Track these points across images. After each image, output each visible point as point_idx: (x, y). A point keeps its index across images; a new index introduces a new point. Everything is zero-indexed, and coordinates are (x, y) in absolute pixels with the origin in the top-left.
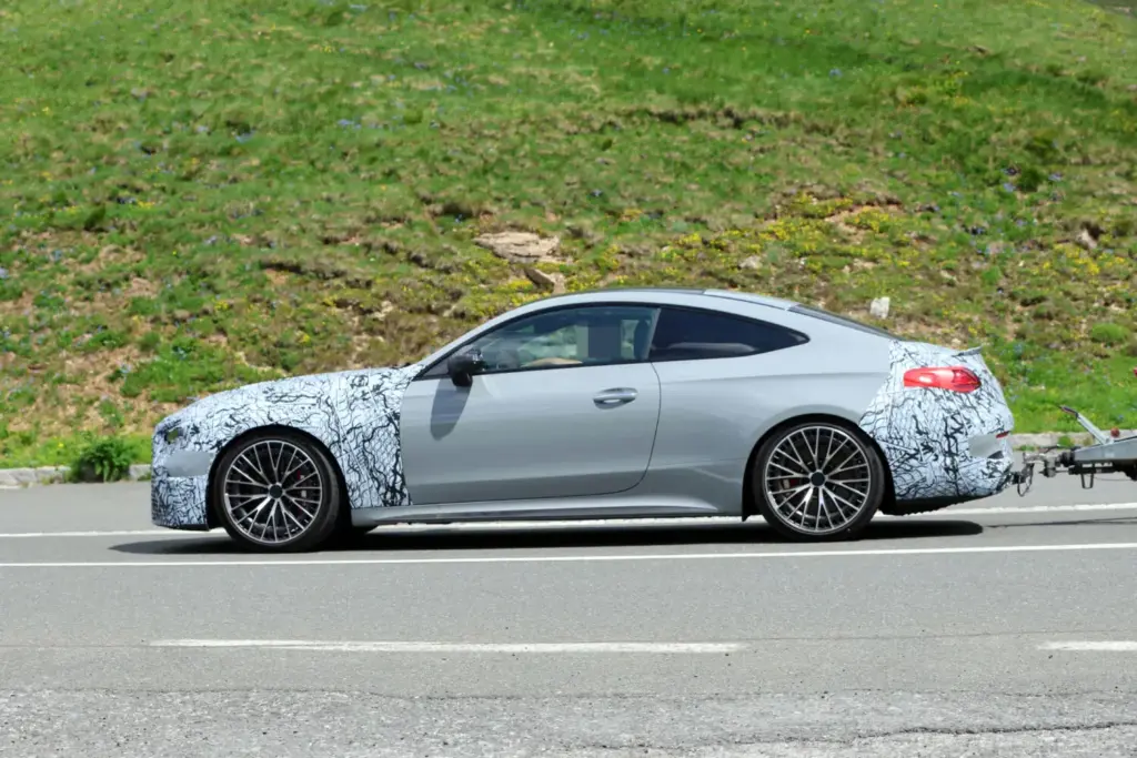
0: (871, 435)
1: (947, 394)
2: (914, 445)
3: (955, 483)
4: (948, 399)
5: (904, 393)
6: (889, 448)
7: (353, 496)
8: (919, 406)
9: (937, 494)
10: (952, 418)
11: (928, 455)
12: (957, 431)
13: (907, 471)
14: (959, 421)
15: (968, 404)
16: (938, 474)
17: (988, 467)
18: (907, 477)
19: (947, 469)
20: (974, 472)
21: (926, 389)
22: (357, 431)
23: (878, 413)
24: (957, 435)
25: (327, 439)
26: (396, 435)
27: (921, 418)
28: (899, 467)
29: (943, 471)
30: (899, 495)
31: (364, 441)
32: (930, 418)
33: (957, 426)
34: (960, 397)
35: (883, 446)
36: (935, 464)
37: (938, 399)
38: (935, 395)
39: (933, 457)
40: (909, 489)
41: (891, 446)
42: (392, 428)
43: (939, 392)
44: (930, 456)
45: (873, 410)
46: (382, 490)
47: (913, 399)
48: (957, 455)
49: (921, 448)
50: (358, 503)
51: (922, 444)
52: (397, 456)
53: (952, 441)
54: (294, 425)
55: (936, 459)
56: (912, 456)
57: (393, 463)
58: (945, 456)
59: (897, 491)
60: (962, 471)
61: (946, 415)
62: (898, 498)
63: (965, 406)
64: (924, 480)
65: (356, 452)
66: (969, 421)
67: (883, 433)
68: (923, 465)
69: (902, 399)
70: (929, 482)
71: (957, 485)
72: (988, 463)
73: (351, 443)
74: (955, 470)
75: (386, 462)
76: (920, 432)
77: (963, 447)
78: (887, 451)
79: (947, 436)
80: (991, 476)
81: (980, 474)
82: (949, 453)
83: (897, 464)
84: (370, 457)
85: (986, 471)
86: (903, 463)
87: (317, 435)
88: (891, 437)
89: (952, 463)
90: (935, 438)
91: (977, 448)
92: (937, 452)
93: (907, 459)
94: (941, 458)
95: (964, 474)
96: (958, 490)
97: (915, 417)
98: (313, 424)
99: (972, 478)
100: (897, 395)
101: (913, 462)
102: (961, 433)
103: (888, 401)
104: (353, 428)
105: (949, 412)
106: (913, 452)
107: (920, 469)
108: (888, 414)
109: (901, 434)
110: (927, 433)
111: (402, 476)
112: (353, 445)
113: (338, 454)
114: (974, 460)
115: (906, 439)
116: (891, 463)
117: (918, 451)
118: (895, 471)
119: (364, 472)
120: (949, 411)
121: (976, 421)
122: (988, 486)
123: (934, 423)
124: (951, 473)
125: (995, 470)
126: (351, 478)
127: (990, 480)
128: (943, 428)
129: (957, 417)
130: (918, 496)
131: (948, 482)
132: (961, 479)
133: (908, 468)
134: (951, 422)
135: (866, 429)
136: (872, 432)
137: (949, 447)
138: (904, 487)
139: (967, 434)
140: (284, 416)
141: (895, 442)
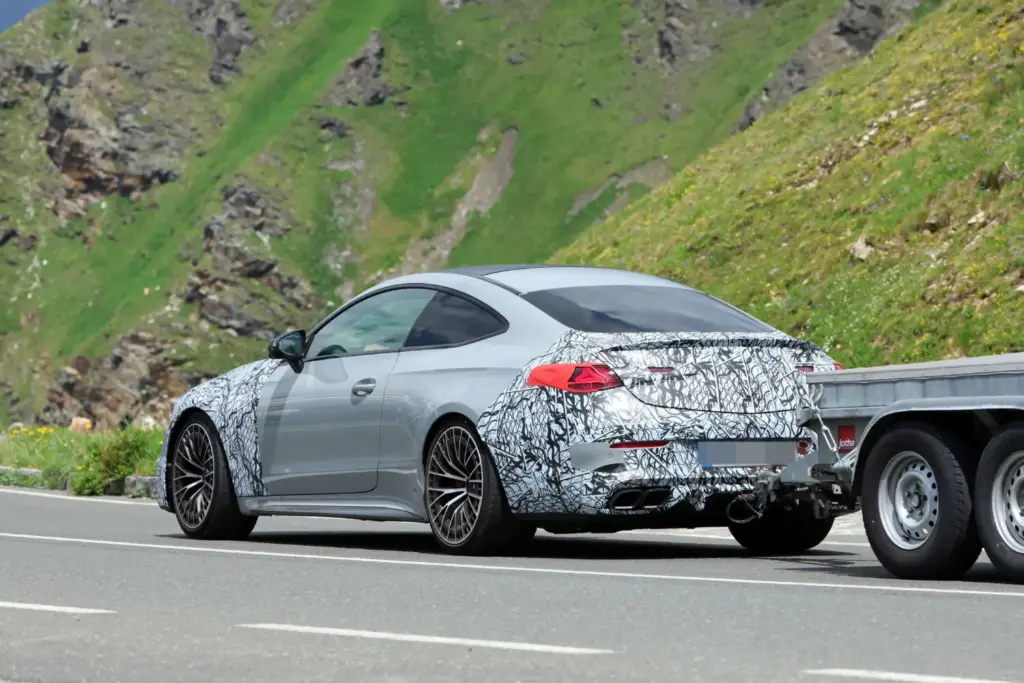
0: (483, 439)
1: (560, 395)
2: (518, 453)
3: (560, 498)
4: (560, 401)
5: (523, 392)
6: (497, 454)
7: (236, 482)
8: (530, 408)
9: (547, 509)
10: (557, 422)
11: (531, 463)
12: (561, 437)
13: (515, 482)
14: (565, 427)
15: (579, 407)
16: (542, 486)
17: (593, 482)
18: (514, 487)
19: (550, 481)
20: (578, 486)
21: (543, 388)
22: (234, 416)
23: (494, 414)
24: (561, 443)
25: (218, 423)
26: (255, 422)
27: (528, 422)
28: (507, 476)
29: (546, 483)
30: (512, 507)
31: (237, 427)
32: (536, 421)
33: (561, 432)
34: (573, 399)
35: (492, 450)
36: (538, 474)
37: (550, 399)
38: (548, 395)
39: (536, 467)
40: (519, 502)
41: (498, 451)
42: (252, 414)
43: (553, 393)
44: (532, 466)
45: (490, 410)
46: (251, 479)
47: (527, 399)
48: (560, 465)
49: (525, 455)
50: (240, 492)
51: (525, 451)
52: (256, 443)
53: (556, 449)
54: (205, 409)
55: (539, 469)
56: (517, 465)
57: (254, 451)
58: (549, 466)
59: (511, 503)
60: (565, 484)
61: (552, 418)
62: (514, 511)
63: (574, 409)
64: (530, 492)
65: (233, 438)
66: (573, 426)
67: (493, 436)
68: (527, 475)
69: (519, 399)
70: (536, 495)
71: (563, 500)
72: (594, 477)
73: (230, 430)
74: (558, 483)
75: (251, 450)
76: (524, 437)
77: (565, 455)
78: (495, 457)
79: (552, 443)
80: (595, 492)
81: (584, 488)
82: (553, 464)
83: (504, 472)
84: (241, 444)
85: (591, 486)
86: (509, 471)
87: (213, 419)
88: (499, 442)
89: (554, 474)
90: (538, 445)
91: (581, 458)
92: (540, 461)
93: (513, 468)
94: (545, 468)
95: (568, 488)
96: (566, 507)
97: (523, 420)
98: (212, 409)
99: (576, 493)
100: (517, 394)
101: (518, 471)
102: (564, 440)
103: (507, 401)
104: (233, 413)
105: (554, 416)
106: (517, 459)
107: (525, 479)
108: (502, 416)
109: (508, 438)
110: (530, 439)
111: (260, 465)
112: (232, 430)
113: (223, 440)
114: (578, 473)
115: (512, 445)
116: (500, 470)
117: (521, 458)
118: (504, 480)
119: (239, 459)
120: (555, 414)
121: (580, 427)
122: (593, 503)
123: (538, 427)
124: (554, 486)
125: (602, 485)
126: (232, 464)
127: (593, 497)
128: (546, 434)
129: (562, 420)
130: (530, 510)
131: (552, 496)
132: (564, 493)
133: (515, 478)
134: (555, 427)
135: (481, 432)
136: (484, 436)
137: (553, 456)
138: (515, 499)
139: (568, 442)
140: (201, 399)
141: (503, 448)
